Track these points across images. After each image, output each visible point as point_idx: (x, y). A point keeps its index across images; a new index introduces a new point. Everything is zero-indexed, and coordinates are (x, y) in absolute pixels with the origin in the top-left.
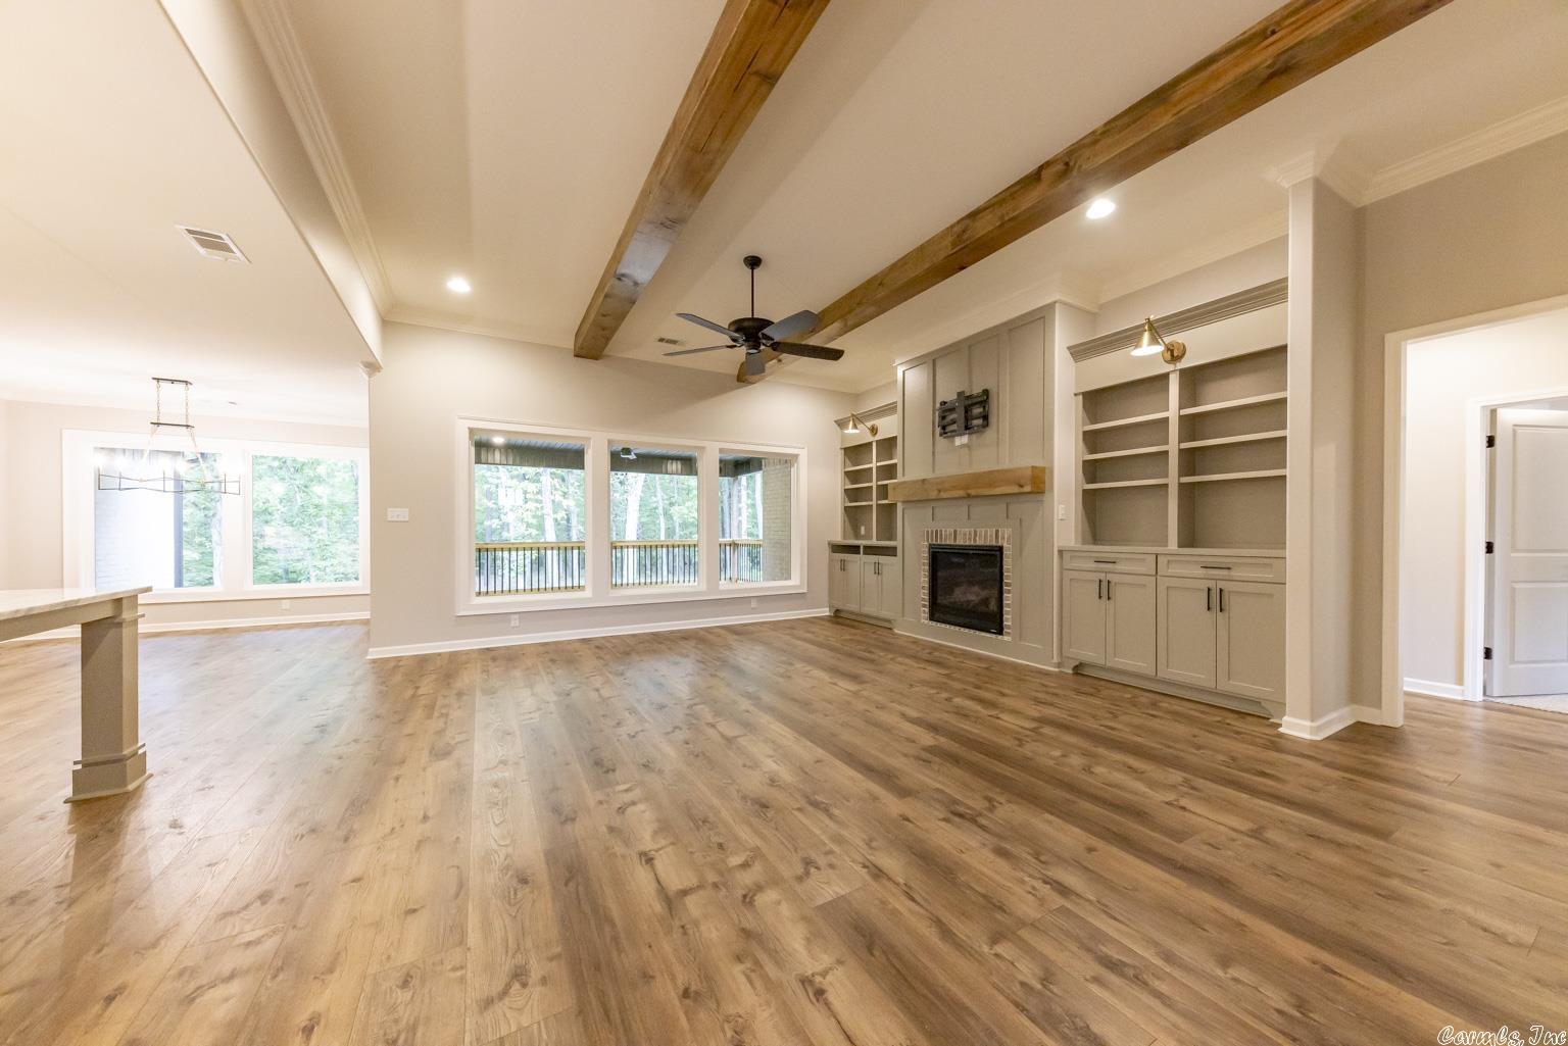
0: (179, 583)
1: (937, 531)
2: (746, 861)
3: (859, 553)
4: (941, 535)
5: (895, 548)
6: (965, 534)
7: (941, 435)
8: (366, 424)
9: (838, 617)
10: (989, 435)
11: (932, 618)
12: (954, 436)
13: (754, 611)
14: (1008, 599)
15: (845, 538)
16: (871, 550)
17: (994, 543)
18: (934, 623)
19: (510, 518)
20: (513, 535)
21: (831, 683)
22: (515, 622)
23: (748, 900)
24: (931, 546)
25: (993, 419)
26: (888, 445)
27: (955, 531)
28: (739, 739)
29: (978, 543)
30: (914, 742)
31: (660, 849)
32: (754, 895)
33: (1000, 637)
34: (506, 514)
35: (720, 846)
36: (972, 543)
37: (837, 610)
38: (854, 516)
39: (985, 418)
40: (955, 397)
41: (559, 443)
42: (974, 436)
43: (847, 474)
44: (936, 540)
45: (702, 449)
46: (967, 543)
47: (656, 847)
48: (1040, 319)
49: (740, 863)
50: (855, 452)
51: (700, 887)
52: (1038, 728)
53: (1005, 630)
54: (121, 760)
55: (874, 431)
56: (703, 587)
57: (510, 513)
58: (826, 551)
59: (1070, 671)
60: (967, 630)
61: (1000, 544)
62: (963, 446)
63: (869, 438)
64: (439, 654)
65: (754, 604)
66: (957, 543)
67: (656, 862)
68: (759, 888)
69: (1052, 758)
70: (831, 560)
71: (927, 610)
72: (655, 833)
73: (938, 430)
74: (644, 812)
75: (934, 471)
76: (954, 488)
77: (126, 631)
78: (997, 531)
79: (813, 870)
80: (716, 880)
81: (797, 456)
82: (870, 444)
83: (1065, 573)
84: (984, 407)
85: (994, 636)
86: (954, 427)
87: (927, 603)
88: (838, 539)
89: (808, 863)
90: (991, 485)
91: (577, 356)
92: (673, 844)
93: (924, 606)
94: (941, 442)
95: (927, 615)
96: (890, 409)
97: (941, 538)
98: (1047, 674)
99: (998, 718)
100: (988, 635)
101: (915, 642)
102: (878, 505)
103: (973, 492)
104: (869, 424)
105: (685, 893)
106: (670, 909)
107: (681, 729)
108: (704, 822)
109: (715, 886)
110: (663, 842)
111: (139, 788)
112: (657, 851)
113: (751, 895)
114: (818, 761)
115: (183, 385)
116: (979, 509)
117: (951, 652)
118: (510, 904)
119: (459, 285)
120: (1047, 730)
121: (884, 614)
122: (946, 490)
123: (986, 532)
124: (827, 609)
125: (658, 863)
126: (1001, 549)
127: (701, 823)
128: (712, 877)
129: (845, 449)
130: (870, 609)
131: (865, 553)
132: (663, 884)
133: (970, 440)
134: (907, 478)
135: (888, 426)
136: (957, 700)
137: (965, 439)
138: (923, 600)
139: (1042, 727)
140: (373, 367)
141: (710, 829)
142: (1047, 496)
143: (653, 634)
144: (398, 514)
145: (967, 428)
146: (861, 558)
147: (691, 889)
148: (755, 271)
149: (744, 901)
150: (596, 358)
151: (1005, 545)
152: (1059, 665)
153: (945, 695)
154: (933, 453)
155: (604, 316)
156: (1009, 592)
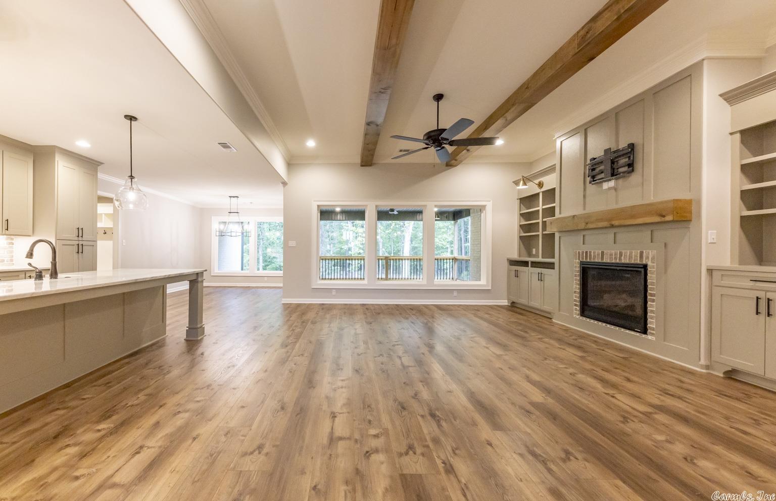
0: (242, 269)
1: (586, 252)
2: (378, 434)
3: (528, 267)
4: (590, 255)
5: (553, 264)
6: (611, 255)
7: (590, 183)
8: (282, 207)
9: (513, 307)
10: (635, 178)
11: (583, 313)
12: (601, 183)
13: (455, 298)
14: (652, 306)
15: (520, 256)
16: (535, 264)
17: (638, 262)
18: (584, 319)
19: (352, 245)
20: (354, 252)
21: (485, 347)
22: (334, 293)
23: (368, 454)
24: (582, 263)
25: (638, 166)
26: (550, 194)
27: (603, 253)
28: (410, 368)
29: (623, 261)
30: (525, 396)
31: (341, 413)
32: (373, 453)
33: (644, 336)
34: (350, 243)
35: (370, 422)
36: (618, 261)
37: (513, 303)
38: (527, 242)
39: (631, 165)
40: (603, 154)
41: (354, 209)
42: (620, 181)
43: (522, 215)
44: (586, 258)
45: (425, 206)
46: (613, 261)
47: (340, 411)
48: (689, 76)
49: (374, 434)
50: (528, 200)
51: (349, 438)
52: (651, 413)
53: (649, 331)
54: (197, 328)
55: (540, 185)
56: (425, 282)
57: (352, 242)
58: (506, 264)
59: (722, 375)
60: (613, 327)
61: (644, 262)
62: (610, 189)
63: (537, 190)
64: (305, 304)
65: (455, 294)
66: (604, 261)
67: (336, 419)
68: (377, 451)
69: (655, 441)
70: (509, 271)
71: (578, 308)
72: (344, 405)
73: (588, 179)
74: (344, 393)
75: (584, 209)
76: (601, 220)
77: (199, 285)
78: (642, 253)
79: (411, 452)
80: (357, 438)
81: (484, 206)
82: (538, 194)
83: (715, 290)
84: (629, 157)
85: (638, 334)
86: (602, 175)
87: (578, 304)
88: (515, 256)
89: (411, 447)
90: (633, 217)
91: (361, 166)
92: (348, 413)
93: (576, 305)
94: (591, 188)
95: (578, 312)
96: (551, 169)
97: (590, 258)
98: (691, 373)
99: (613, 397)
100: (632, 333)
101: (567, 330)
102: (543, 234)
103: (616, 223)
104: (537, 181)
105: (340, 439)
106: (330, 444)
107: (383, 356)
108: (368, 406)
109: (356, 441)
110: (345, 410)
111: (202, 339)
112: (340, 413)
113: (370, 453)
114: (449, 392)
115: (236, 198)
116: (623, 236)
117: (596, 341)
118: (273, 416)
119: (311, 143)
120: (661, 417)
121: (546, 308)
122: (592, 223)
123: (631, 253)
124: (507, 301)
125: (337, 420)
126: (645, 267)
127: (366, 407)
128: (357, 436)
129: (521, 199)
130: (536, 303)
131: (532, 267)
132: (333, 431)
133: (616, 184)
134: (562, 216)
135: (550, 181)
136: (581, 377)
137: (612, 183)
138: (575, 301)
139: (656, 413)
140: (284, 184)
141: (369, 411)
142: (692, 225)
143: (396, 305)
144: (292, 243)
145: (613, 175)
146: (530, 269)
147: (344, 438)
148: (439, 102)
149: (365, 454)
150: (370, 165)
151: (650, 263)
152: (707, 367)
153: (571, 370)
154: (584, 196)
155: (368, 144)
156: (653, 301)
